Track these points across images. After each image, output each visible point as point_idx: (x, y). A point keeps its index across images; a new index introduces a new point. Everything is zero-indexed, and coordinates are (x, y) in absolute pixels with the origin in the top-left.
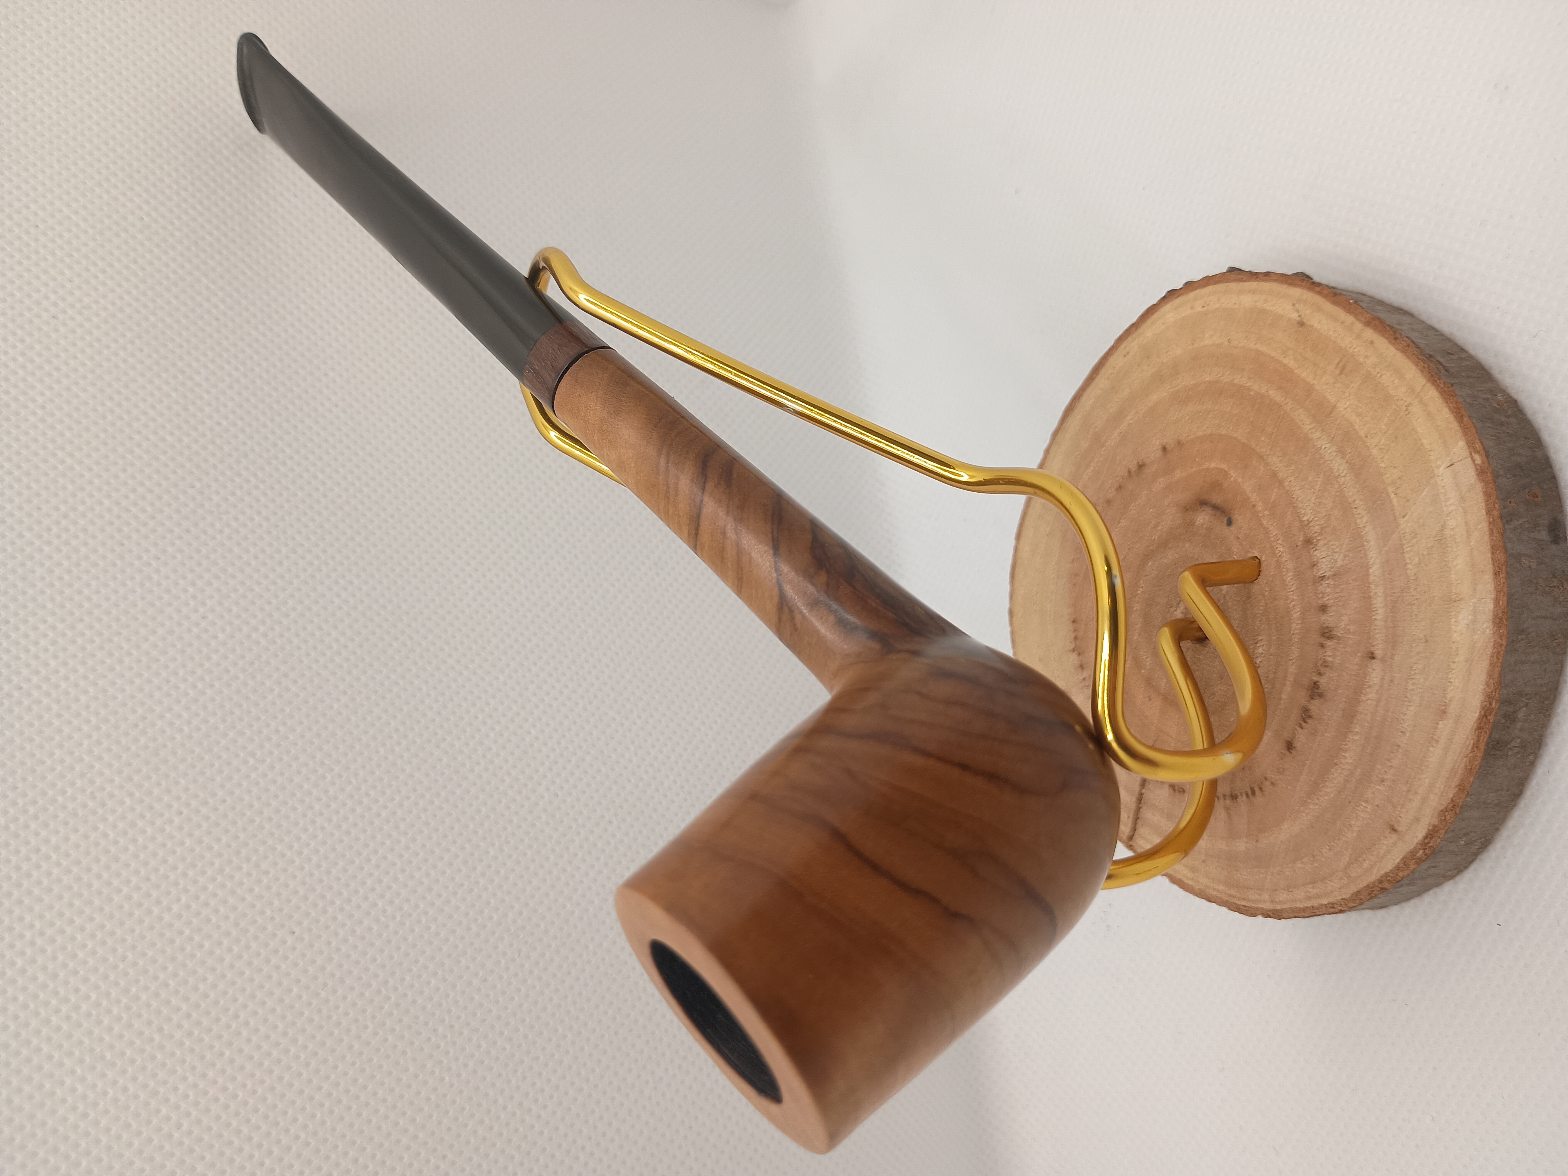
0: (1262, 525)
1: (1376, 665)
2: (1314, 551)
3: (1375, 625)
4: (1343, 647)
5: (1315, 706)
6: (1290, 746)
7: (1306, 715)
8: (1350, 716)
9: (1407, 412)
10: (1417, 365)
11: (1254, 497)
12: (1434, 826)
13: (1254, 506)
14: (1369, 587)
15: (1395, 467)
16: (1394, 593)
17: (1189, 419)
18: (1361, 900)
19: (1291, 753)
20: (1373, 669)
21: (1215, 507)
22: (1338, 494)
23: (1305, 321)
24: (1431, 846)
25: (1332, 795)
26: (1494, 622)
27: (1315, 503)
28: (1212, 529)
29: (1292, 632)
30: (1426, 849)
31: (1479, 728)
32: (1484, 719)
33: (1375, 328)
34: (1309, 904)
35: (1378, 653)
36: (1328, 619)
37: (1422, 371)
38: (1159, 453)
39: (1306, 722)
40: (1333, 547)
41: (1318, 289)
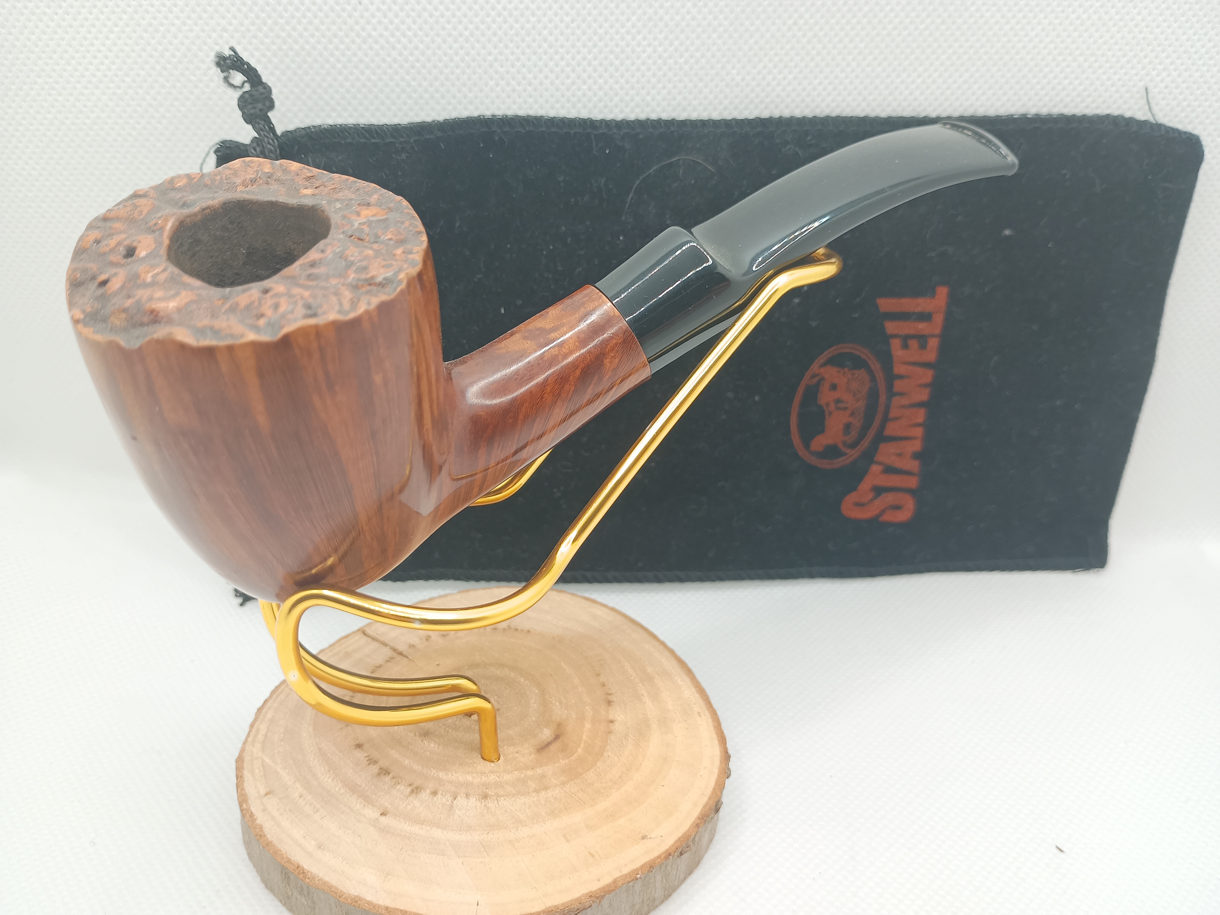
0: (516, 771)
1: (377, 814)
2: (476, 798)
3: (402, 822)
4: (400, 797)
5: (375, 769)
6: (359, 746)
7: (372, 761)
8: (353, 788)
9: (533, 888)
10: (562, 904)
11: (539, 771)
12: (256, 820)
13: (533, 769)
14: (430, 826)
15: (500, 867)
16: (415, 841)
17: (623, 744)
18: (238, 761)
19: (354, 745)
20: (374, 812)
21: (548, 744)
22: (505, 825)
23: (644, 840)
24: (246, 814)
25: (311, 763)
26: (357, 896)
27: (508, 808)
28: (535, 737)
29: (431, 769)
30: (246, 811)
31: (298, 867)
32: (302, 871)
33: (608, 886)
34: (254, 730)
35: (383, 818)
36: (425, 795)
37: (556, 906)
38: (611, 717)
39: (367, 760)
40: (471, 811)
41: (663, 856)
